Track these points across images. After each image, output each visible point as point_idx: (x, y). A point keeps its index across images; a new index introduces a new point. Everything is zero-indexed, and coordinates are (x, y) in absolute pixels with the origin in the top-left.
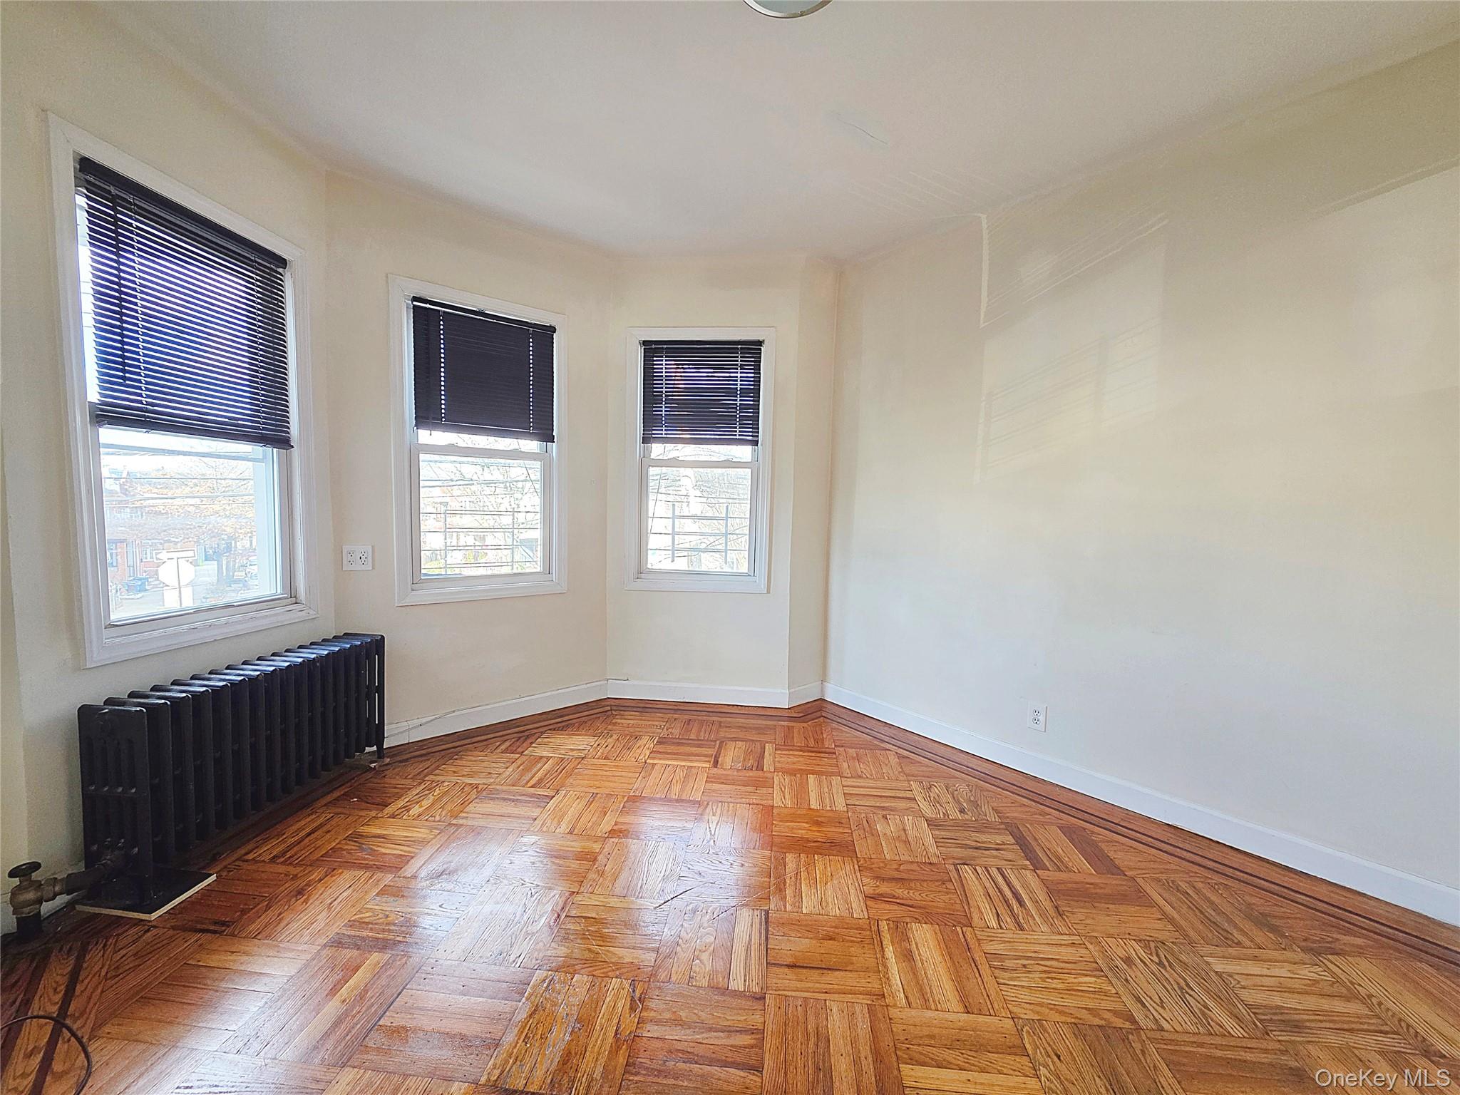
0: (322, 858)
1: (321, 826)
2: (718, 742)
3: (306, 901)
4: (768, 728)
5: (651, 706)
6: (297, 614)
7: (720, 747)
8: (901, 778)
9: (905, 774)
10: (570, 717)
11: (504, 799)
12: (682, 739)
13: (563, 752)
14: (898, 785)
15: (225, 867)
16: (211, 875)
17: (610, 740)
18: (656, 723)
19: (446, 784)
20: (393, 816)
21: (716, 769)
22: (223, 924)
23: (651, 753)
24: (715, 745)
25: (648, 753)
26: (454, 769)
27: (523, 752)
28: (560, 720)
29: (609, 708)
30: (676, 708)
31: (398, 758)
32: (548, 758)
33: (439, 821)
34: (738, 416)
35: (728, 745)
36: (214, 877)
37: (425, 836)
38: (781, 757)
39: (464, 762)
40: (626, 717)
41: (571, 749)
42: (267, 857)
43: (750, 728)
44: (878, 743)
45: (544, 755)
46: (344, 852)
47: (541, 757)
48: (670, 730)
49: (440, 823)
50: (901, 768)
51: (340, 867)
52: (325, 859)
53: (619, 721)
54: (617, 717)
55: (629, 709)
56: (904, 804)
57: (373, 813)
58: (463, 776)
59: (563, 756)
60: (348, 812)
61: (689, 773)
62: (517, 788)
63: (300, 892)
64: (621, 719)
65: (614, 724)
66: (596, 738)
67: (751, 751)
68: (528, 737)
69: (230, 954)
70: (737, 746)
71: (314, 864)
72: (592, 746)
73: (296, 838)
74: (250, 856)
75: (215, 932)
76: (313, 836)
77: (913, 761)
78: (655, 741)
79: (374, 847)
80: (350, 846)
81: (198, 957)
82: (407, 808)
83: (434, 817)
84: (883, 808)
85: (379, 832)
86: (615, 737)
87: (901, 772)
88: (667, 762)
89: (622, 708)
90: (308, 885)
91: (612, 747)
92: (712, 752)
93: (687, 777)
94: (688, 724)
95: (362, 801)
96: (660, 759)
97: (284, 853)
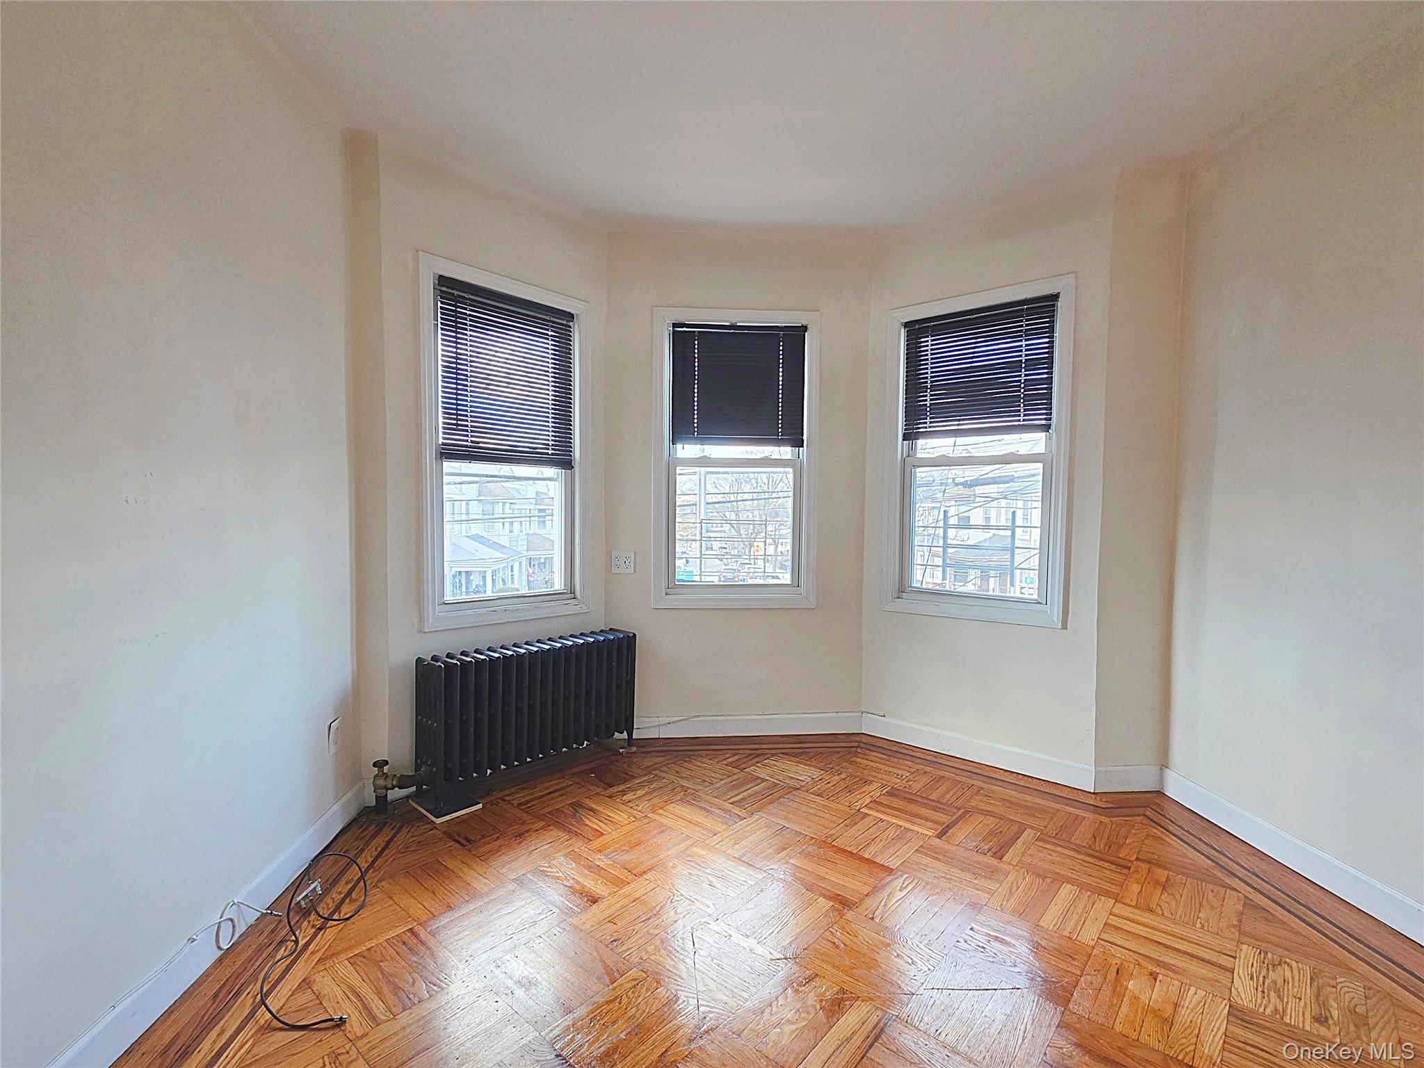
0: (547, 815)
1: (560, 790)
2: (961, 811)
3: (519, 843)
4: (1044, 810)
5: (905, 751)
6: (572, 608)
7: (961, 817)
8: (1227, 935)
9: (1239, 931)
10: (810, 745)
11: (701, 808)
12: (918, 796)
13: (781, 778)
14: (1214, 941)
15: (491, 801)
16: (480, 803)
17: (836, 778)
18: (900, 772)
19: (664, 780)
20: (610, 797)
21: (938, 840)
22: (469, 841)
23: (871, 802)
24: (954, 814)
25: (868, 801)
26: (678, 768)
27: (744, 769)
28: (798, 746)
29: (856, 744)
30: (934, 759)
31: (643, 750)
32: (763, 780)
33: (639, 811)
34: (1022, 396)
35: (973, 817)
36: (480, 806)
37: (622, 820)
38: (1039, 851)
39: (691, 766)
40: (870, 758)
41: (791, 777)
42: (515, 803)
43: (1018, 804)
44: (1219, 874)
45: (761, 776)
46: (562, 815)
47: (758, 778)
48: (910, 783)
49: (639, 813)
50: (1240, 921)
51: (553, 825)
52: (549, 816)
53: (859, 760)
54: (859, 755)
55: (879, 750)
56: (1205, 972)
57: (598, 790)
58: (682, 778)
59: (778, 782)
60: (583, 784)
61: (902, 836)
62: (718, 801)
63: (520, 835)
64: (862, 759)
65: (851, 763)
66: (822, 772)
67: (1001, 832)
68: (758, 755)
69: (460, 862)
70: (985, 821)
71: (540, 818)
72: (813, 779)
73: (542, 793)
74: (508, 798)
75: (462, 845)
76: (553, 795)
77: (1270, 918)
78: (884, 792)
79: (583, 817)
80: (569, 811)
81: (445, 857)
82: (623, 793)
83: (639, 806)
84: (1159, 963)
85: (594, 806)
86: (843, 776)
87: (1234, 926)
88: (883, 817)
89: (872, 748)
90: (527, 831)
91: (833, 786)
92: (946, 819)
93: (898, 838)
94: (938, 781)
95: (598, 778)
96: (877, 811)
97: (528, 802)
